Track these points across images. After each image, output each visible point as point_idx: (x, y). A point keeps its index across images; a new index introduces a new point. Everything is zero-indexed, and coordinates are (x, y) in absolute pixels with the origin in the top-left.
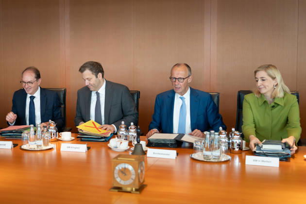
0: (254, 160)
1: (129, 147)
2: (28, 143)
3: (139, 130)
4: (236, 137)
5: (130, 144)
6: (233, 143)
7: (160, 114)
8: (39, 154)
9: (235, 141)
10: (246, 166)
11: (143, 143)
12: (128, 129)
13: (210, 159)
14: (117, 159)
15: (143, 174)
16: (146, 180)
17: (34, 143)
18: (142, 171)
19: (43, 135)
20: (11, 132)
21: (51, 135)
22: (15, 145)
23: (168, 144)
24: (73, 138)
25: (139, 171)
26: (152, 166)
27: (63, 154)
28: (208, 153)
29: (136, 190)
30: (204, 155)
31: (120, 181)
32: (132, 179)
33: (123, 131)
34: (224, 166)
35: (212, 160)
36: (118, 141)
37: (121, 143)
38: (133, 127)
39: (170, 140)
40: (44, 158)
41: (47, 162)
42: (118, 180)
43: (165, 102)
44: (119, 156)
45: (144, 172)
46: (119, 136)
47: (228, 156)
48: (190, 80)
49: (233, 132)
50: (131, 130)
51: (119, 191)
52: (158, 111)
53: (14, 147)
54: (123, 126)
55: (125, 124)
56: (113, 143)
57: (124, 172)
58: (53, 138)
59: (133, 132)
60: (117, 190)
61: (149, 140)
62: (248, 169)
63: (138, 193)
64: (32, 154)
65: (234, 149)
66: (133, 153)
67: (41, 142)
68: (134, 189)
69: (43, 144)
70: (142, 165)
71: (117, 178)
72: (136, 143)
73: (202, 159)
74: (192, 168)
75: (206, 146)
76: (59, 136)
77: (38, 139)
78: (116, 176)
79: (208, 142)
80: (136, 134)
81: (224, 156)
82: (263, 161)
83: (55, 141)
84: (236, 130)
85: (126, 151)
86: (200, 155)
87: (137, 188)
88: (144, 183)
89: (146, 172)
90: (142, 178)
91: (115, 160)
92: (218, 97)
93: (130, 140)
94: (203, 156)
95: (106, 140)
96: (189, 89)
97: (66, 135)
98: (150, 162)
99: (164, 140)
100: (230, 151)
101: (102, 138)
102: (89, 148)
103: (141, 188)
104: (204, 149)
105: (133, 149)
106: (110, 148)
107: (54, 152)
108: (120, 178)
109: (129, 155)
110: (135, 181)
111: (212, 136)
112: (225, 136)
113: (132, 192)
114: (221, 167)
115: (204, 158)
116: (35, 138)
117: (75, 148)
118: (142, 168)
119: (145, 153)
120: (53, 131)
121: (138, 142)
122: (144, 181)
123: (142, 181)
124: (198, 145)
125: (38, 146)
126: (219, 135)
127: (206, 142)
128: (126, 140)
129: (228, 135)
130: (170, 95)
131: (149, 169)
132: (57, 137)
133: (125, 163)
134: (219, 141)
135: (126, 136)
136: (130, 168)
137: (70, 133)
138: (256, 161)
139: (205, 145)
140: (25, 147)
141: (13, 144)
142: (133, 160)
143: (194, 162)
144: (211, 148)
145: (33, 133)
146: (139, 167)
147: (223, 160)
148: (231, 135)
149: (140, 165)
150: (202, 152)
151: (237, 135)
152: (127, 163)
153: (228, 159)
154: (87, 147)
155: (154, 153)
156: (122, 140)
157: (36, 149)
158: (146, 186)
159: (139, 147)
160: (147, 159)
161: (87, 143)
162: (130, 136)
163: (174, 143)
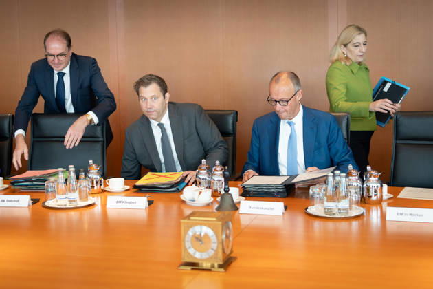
0: (398, 214)
1: (212, 199)
2: (55, 197)
4: (372, 179)
5: (215, 194)
6: (368, 189)
8: (73, 214)
9: (371, 185)
10: (387, 222)
11: (234, 191)
12: (211, 171)
13: (334, 214)
14: (189, 219)
15: (229, 241)
16: (234, 250)
18: (227, 237)
19: (79, 185)
20: (29, 180)
21: (93, 182)
22: (35, 201)
23: (273, 192)
24: (128, 187)
25: (224, 236)
26: (247, 227)
27: (110, 213)
28: (331, 205)
29: (220, 266)
30: (325, 209)
31: (197, 255)
32: (212, 249)
33: (203, 175)
34: (355, 224)
35: (336, 216)
36: (196, 191)
37: (200, 193)
38: (219, 168)
39: (276, 186)
40: (81, 220)
41: (86, 226)
42: (191, 251)
44: (193, 214)
45: (231, 239)
46: (198, 183)
47: (362, 209)
48: (298, 97)
49: (368, 173)
51: (192, 269)
53: (33, 203)
54: (204, 167)
55: (207, 164)
56: (189, 193)
57: (198, 239)
58: (96, 188)
59: (218, 176)
60: (189, 268)
61: (244, 187)
62: (389, 227)
63: (222, 270)
64: (63, 215)
65: (371, 197)
66: (218, 209)
67: (75, 195)
68: (216, 265)
69: (78, 198)
70: (228, 227)
71: (190, 248)
72: (223, 192)
73: (322, 214)
74: (308, 228)
76: (106, 185)
77: (70, 191)
78: (188, 244)
79: (330, 187)
80: (223, 179)
81: (356, 208)
82: (411, 215)
83: (101, 193)
84: (372, 169)
85: (208, 205)
86: (320, 208)
87: (221, 263)
88: (232, 255)
89: (235, 237)
90: (228, 247)
91: (186, 221)
92: (348, 120)
93: (215, 188)
94: (323, 210)
95: (178, 189)
96: (301, 108)
97: (117, 184)
98: (244, 221)
99: (266, 186)
100: (364, 200)
101: (172, 186)
102: (150, 203)
103: (227, 263)
104: (325, 199)
105: (219, 199)
106: (184, 202)
107: (98, 209)
108: (195, 248)
109: (212, 212)
110: (216, 251)
111: (337, 178)
112: (357, 178)
113: (213, 269)
114: (350, 225)
116: (66, 188)
117: (130, 203)
118: (228, 232)
119: (235, 207)
120: (95, 177)
121: (227, 191)
122: (231, 252)
123: (228, 252)
124: (317, 193)
125: (71, 201)
126: (347, 177)
128: (209, 188)
129: (361, 177)
131: (241, 232)
132: (102, 186)
133: (201, 224)
134: (348, 186)
135: (209, 182)
136: (210, 232)
137: (123, 179)
138: (401, 214)
139: (326, 193)
140: (49, 203)
141: (32, 200)
142: (215, 219)
143: (312, 219)
145: (63, 181)
146: (222, 229)
147: (354, 215)
148: (366, 177)
149: (225, 227)
150: (323, 203)
151: (375, 177)
152: (205, 225)
153: (360, 213)
154: (148, 201)
155: (250, 207)
156: (203, 188)
157: (68, 206)
158: (235, 258)
159: (227, 198)
160: (239, 217)
161: (148, 195)
162: (215, 182)
163: (282, 190)
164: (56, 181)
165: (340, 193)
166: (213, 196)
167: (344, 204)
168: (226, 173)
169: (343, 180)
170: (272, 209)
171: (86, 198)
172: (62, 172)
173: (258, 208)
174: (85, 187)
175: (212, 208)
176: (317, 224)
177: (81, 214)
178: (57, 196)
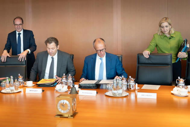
0: (142, 95)
1: (68, 89)
2: (5, 89)
3: (74, 79)
4: (131, 81)
5: (69, 87)
6: (130, 85)
7: (87, 69)
8: (12, 95)
9: (131, 84)
10: (138, 99)
11: (77, 86)
12: (67, 78)
14: (59, 97)
15: (75, 106)
16: (77, 110)
17: (9, 88)
18: (74, 104)
19: (15, 84)
21: (20, 83)
23: (91, 86)
24: (34, 85)
25: (73, 104)
26: (81, 100)
27: (27, 95)
28: (115, 92)
29: (71, 116)
31: (62, 112)
32: (68, 109)
33: (64, 80)
34: (125, 99)
35: (117, 96)
36: (61, 86)
37: (63, 87)
38: (70, 77)
39: (92, 84)
40: (15, 98)
41: (17, 100)
42: (60, 110)
43: (91, 61)
44: (60, 95)
45: (76, 105)
46: (62, 83)
47: (127, 93)
49: (130, 79)
50: (69, 79)
51: (60, 117)
52: (86, 67)
54: (64, 77)
56: (58, 87)
57: (63, 105)
58: (21, 85)
59: (70, 80)
60: (59, 117)
61: (80, 85)
62: (139, 100)
63: (72, 117)
64: (8, 96)
65: (131, 88)
66: (70, 93)
67: (13, 88)
68: (70, 116)
70: (74, 101)
72: (72, 87)
73: (112, 95)
75: (114, 87)
76: (25, 84)
78: (59, 108)
79: (115, 84)
80: (72, 81)
81: (125, 93)
82: (147, 95)
83: (23, 87)
84: (131, 77)
85: (66, 92)
86: (111, 93)
87: (72, 115)
88: (76, 112)
89: (77, 104)
90: (74, 108)
91: (58, 98)
92: (122, 58)
93: (69, 85)
95: (54, 85)
97: (30, 83)
98: (81, 98)
99: (89, 84)
100: (128, 89)
101: (52, 84)
102: (43, 91)
103: (74, 115)
104: (113, 89)
105: (70, 89)
107: (22, 93)
108: (61, 109)
109: (68, 95)
110: (70, 110)
112: (125, 81)
113: (69, 117)
114: (123, 99)
115: (113, 94)
116: (9, 85)
117: (35, 91)
118: (74, 102)
119: (77, 93)
120: (21, 80)
121: (73, 86)
122: (76, 110)
123: (74, 110)
124: (109, 87)
126: (122, 80)
127: (114, 85)
128: (67, 85)
129: (127, 81)
130: (94, 57)
131: (79, 102)
133: (64, 99)
134: (122, 84)
135: (66, 83)
136: (67, 102)
137: (32, 82)
138: (143, 95)
140: (3, 91)
142: (69, 97)
143: (108, 98)
144: (117, 88)
145: (8, 82)
146: (72, 101)
147: (124, 96)
148: (129, 80)
149: (73, 101)
150: (112, 91)
151: (132, 80)
152: (65, 99)
153: (127, 95)
154: (42, 90)
156: (64, 85)
157: (10, 92)
158: (77, 113)
159: (74, 89)
160: (78, 97)
161: (42, 88)
162: (69, 83)
163: (95, 86)
164: (5, 82)
165: (119, 87)
166: (68, 88)
167: (120, 91)
169: (120, 82)
170: (91, 93)
171: (18, 89)
172: (8, 79)
173: (86, 93)
174: (17, 85)
175: (68, 93)
176: (110, 99)
177: (16, 96)
178: (6, 88)
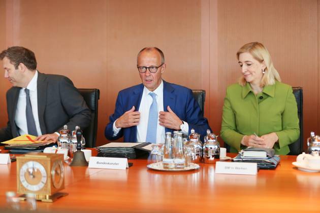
0: (226, 168)
4: (211, 140)
6: (207, 150)
9: (209, 147)
18: (57, 174)
25: (53, 172)
32: (43, 182)
33: (64, 139)
36: (54, 150)
37: (57, 151)
39: (127, 149)
49: (207, 136)
54: (64, 131)
60: (23, 199)
63: (50, 200)
66: (72, 164)
68: (47, 197)
70: (59, 165)
73: (162, 168)
81: (192, 165)
82: (237, 168)
84: (211, 132)
90: (58, 183)
99: (119, 149)
102: (14, 161)
110: (46, 184)
112: (197, 140)
113: (43, 200)
119: (86, 163)
121: (79, 149)
123: (58, 186)
138: (229, 168)
146: (52, 165)
147: (189, 169)
148: (206, 139)
151: (213, 139)
153: (196, 168)
155: (98, 163)
168: (79, 133)
170: (116, 164)
176: (157, 176)
